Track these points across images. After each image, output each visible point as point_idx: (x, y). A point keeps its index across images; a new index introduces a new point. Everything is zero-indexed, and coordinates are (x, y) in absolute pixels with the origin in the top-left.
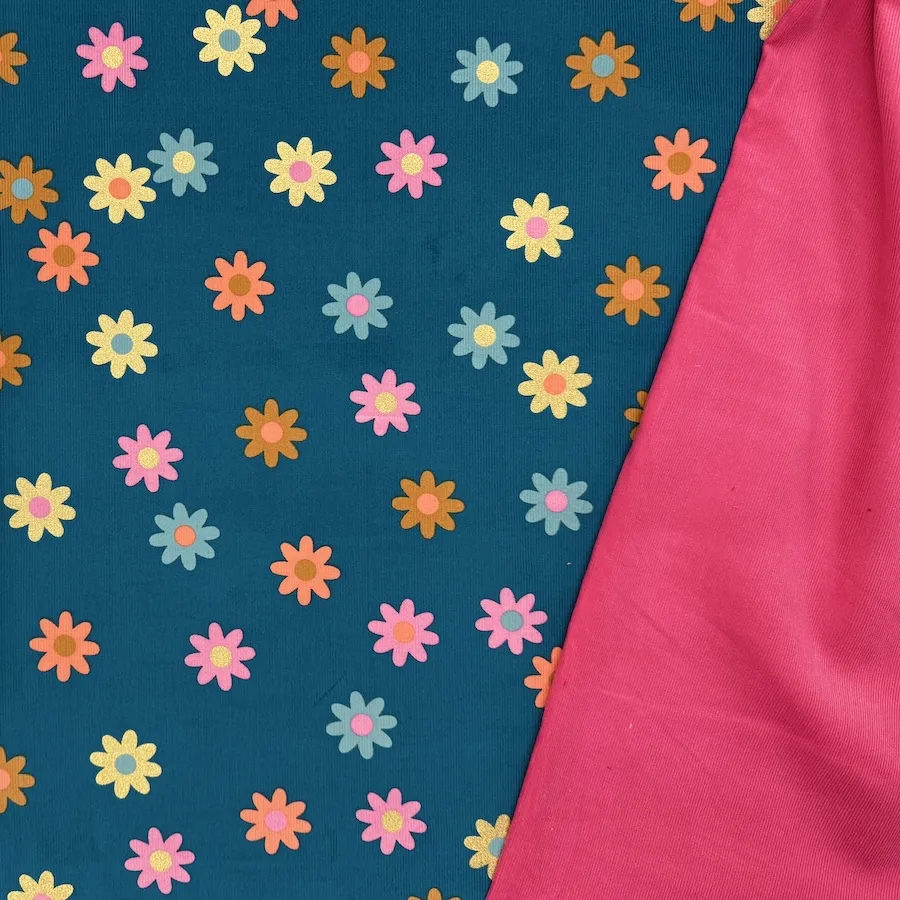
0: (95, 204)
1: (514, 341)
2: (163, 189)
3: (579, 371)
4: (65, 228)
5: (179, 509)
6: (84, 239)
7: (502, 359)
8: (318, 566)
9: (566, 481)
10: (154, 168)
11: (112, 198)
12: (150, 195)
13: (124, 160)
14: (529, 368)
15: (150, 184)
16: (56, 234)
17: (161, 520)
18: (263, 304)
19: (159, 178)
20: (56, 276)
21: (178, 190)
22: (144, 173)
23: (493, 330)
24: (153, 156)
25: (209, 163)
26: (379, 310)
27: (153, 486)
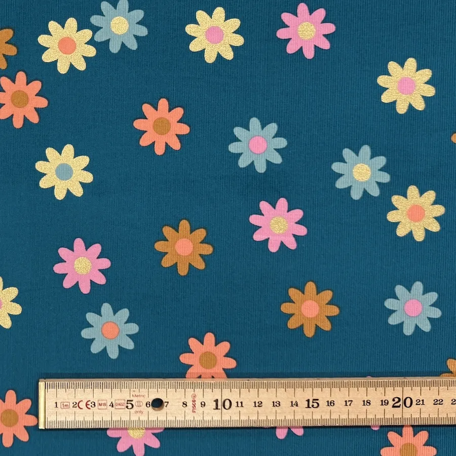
0: (47, 58)
1: (385, 178)
2: (102, 47)
3: (435, 203)
4: (21, 76)
5: (106, 308)
6: (37, 85)
7: (375, 192)
8: (218, 358)
9: (421, 292)
10: (95, 29)
11: (61, 53)
12: (91, 52)
13: (72, 23)
14: (396, 200)
15: (91, 42)
16: (14, 81)
17: (91, 317)
18: (180, 142)
19: (100, 37)
20: (13, 115)
21: (114, 48)
22: (87, 34)
23: (368, 169)
24: (95, 20)
25: (140, 26)
26: (275, 149)
27: (85, 289)
